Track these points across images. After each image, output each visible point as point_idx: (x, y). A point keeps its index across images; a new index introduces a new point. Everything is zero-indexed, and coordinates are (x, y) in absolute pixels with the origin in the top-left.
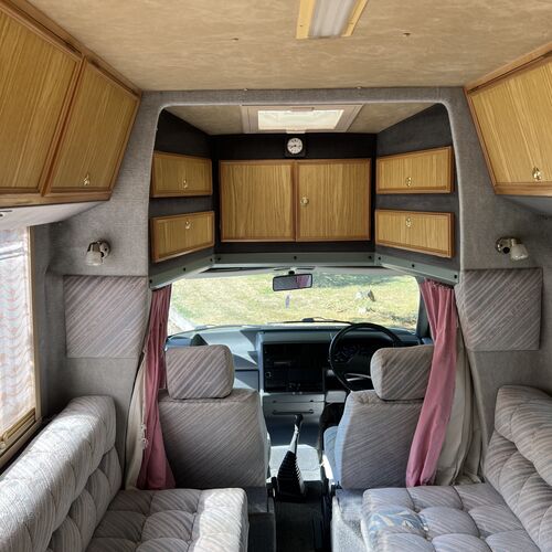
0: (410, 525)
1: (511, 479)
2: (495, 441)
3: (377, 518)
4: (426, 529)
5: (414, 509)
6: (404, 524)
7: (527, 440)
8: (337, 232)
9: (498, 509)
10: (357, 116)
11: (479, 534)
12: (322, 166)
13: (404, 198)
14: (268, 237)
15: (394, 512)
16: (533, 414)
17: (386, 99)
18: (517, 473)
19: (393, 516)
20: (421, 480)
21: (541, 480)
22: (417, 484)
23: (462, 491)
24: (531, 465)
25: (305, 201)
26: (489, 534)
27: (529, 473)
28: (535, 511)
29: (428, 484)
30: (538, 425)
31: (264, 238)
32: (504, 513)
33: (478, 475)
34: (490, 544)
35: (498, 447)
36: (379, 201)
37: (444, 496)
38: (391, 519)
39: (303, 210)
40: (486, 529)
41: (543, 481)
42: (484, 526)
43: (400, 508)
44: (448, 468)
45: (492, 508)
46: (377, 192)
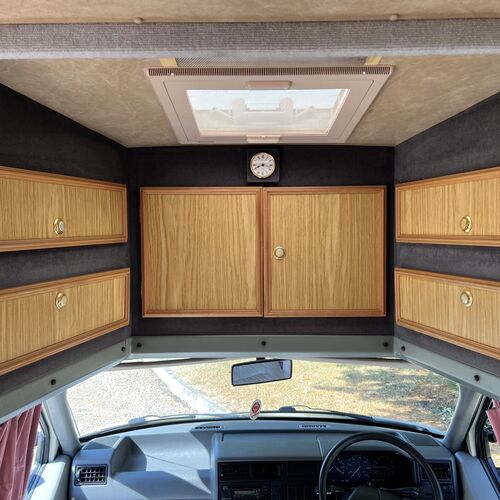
8: (333, 303)
10: (369, 111)
12: (307, 197)
13: (452, 252)
14: (220, 310)
17: (452, 44)
25: (279, 253)
31: (213, 311)
36: (401, 255)
39: (276, 266)
46: (398, 240)
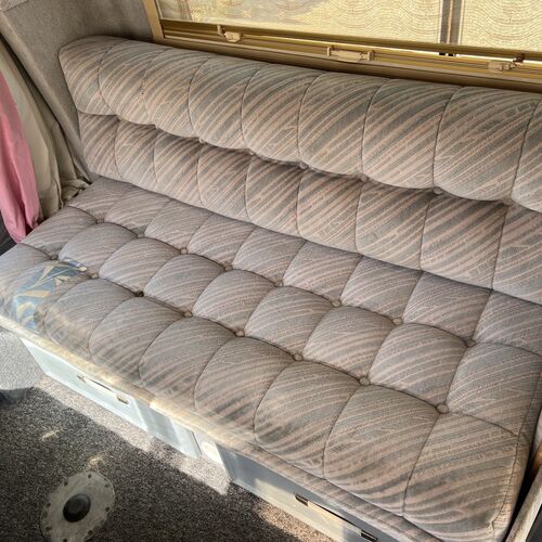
0: (65, 278)
1: (134, 157)
2: (87, 125)
3: (23, 300)
4: (83, 269)
5: (50, 259)
6: (58, 282)
7: (136, 100)
9: (132, 197)
11: (135, 234)
15: (36, 278)
16: (126, 64)
18: (138, 146)
19: (38, 284)
20: (30, 222)
21: (172, 137)
22: (28, 230)
23: (83, 204)
24: (151, 128)
26: (145, 228)
27: (152, 138)
28: (184, 174)
29: (40, 222)
30: (140, 75)
32: (142, 198)
33: (78, 178)
34: (154, 236)
35: (96, 130)
37: (70, 221)
38: (39, 288)
40: (138, 225)
41: (176, 137)
42: (135, 224)
43: (37, 269)
44: (48, 190)
45: (127, 202)
